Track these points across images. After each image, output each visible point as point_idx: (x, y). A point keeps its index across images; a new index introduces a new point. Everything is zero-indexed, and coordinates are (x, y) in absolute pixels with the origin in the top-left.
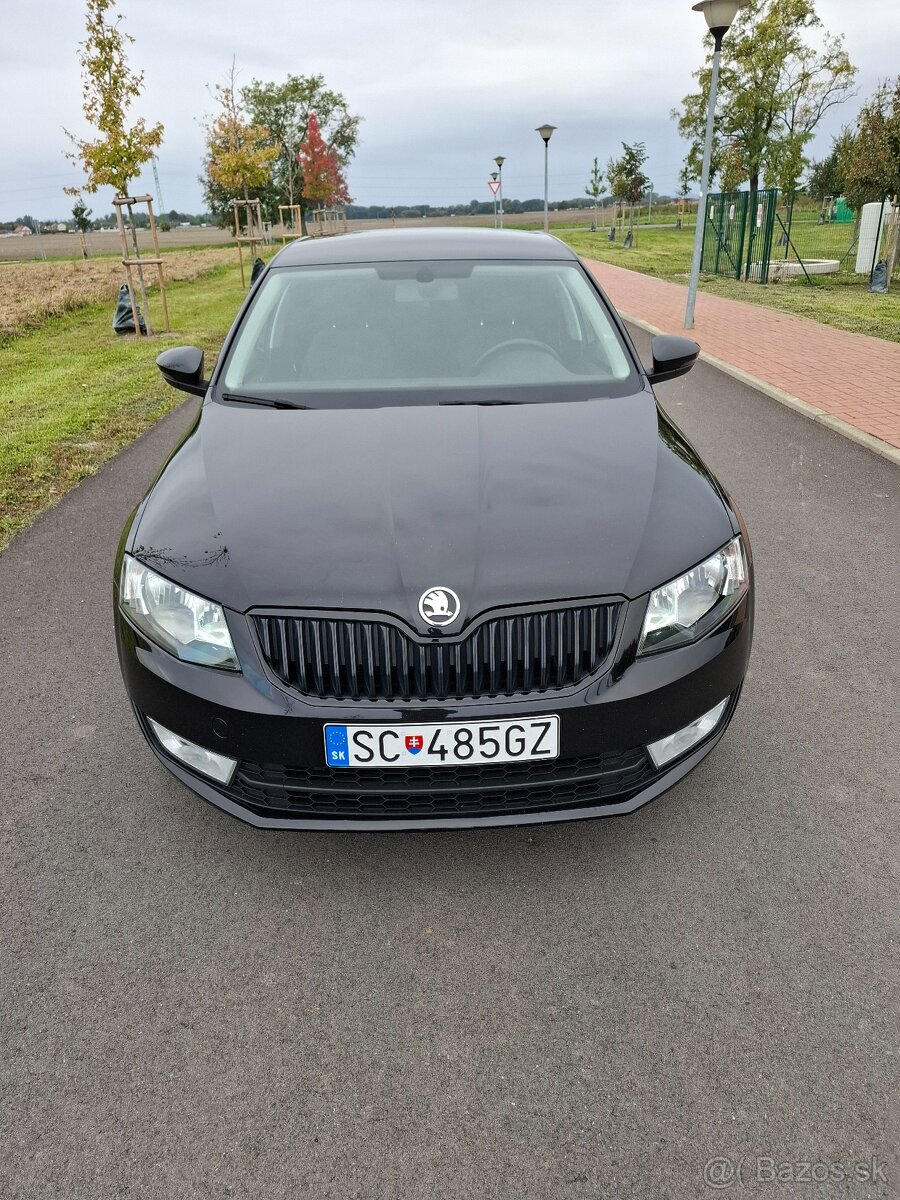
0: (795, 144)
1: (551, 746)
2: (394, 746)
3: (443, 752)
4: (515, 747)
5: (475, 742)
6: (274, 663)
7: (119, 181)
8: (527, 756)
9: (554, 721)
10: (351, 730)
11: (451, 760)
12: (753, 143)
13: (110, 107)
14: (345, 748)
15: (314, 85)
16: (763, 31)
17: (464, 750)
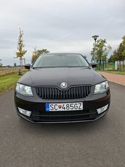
0: (106, 56)
1: (82, 108)
2: (57, 107)
3: (64, 108)
4: (76, 108)
5: (70, 106)
6: (38, 95)
7: (21, 57)
8: (78, 109)
9: (82, 103)
10: (50, 104)
11: (66, 110)
12: (100, 56)
13: (20, 48)
14: (49, 108)
15: (46, 50)
16: (100, 44)
17: (68, 108)
